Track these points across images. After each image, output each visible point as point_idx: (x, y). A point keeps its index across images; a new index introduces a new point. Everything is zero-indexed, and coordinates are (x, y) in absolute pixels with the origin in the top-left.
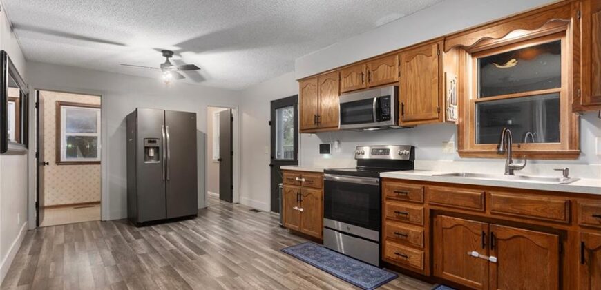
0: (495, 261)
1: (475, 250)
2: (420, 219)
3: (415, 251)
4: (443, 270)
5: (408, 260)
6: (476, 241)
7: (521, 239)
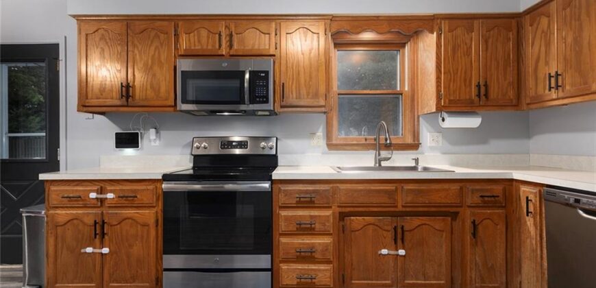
0: (404, 254)
1: (384, 248)
2: (329, 226)
3: (322, 267)
4: (351, 280)
5: (314, 280)
6: (385, 238)
7: (424, 226)
